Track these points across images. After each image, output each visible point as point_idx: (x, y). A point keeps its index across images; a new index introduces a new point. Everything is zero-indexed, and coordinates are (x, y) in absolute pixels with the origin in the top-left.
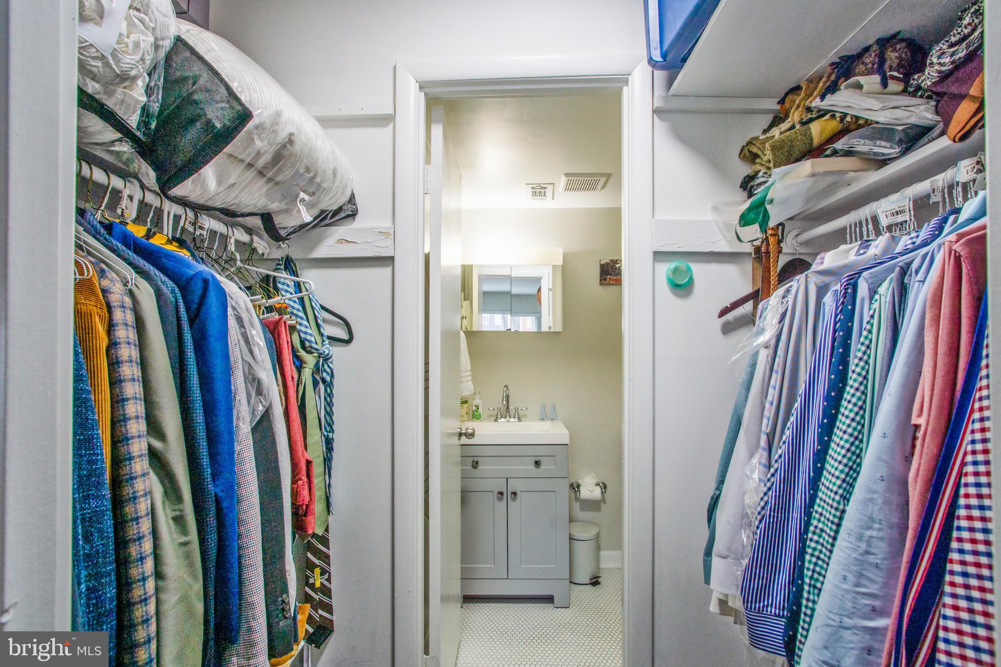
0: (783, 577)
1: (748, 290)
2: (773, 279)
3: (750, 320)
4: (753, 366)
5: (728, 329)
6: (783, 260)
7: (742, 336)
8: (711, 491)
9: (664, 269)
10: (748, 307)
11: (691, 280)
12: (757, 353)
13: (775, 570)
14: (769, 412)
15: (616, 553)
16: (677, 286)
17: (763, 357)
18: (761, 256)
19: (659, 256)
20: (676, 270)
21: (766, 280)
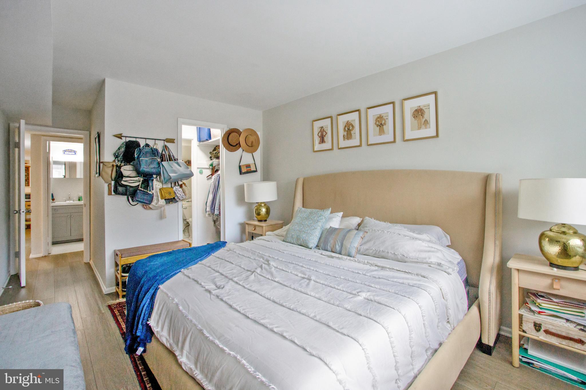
0: (214, 205)
1: (211, 174)
2: (214, 172)
3: (211, 178)
4: (211, 184)
5: (208, 179)
6: (215, 169)
7: (210, 180)
8: (206, 201)
9: (199, 170)
10: (211, 176)
11: (202, 172)
12: (211, 183)
13: (213, 205)
14: (213, 189)
15: (191, 219)
16: (201, 173)
17: (212, 183)
18: (213, 169)
19: (198, 168)
20: (200, 171)
21: (213, 172)
